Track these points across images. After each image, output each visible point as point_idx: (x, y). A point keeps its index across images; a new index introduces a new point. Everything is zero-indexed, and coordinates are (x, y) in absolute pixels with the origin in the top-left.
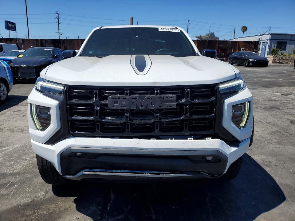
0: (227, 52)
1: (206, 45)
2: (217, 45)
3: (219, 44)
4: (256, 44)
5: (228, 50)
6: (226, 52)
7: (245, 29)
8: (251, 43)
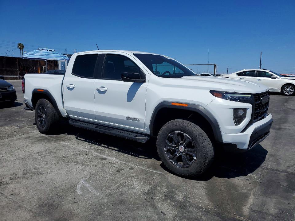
0: (30, 71)
1: (4, 62)
2: (17, 63)
3: (19, 62)
4: (56, 63)
5: (30, 69)
6: (28, 70)
7: (21, 47)
8: (51, 62)
